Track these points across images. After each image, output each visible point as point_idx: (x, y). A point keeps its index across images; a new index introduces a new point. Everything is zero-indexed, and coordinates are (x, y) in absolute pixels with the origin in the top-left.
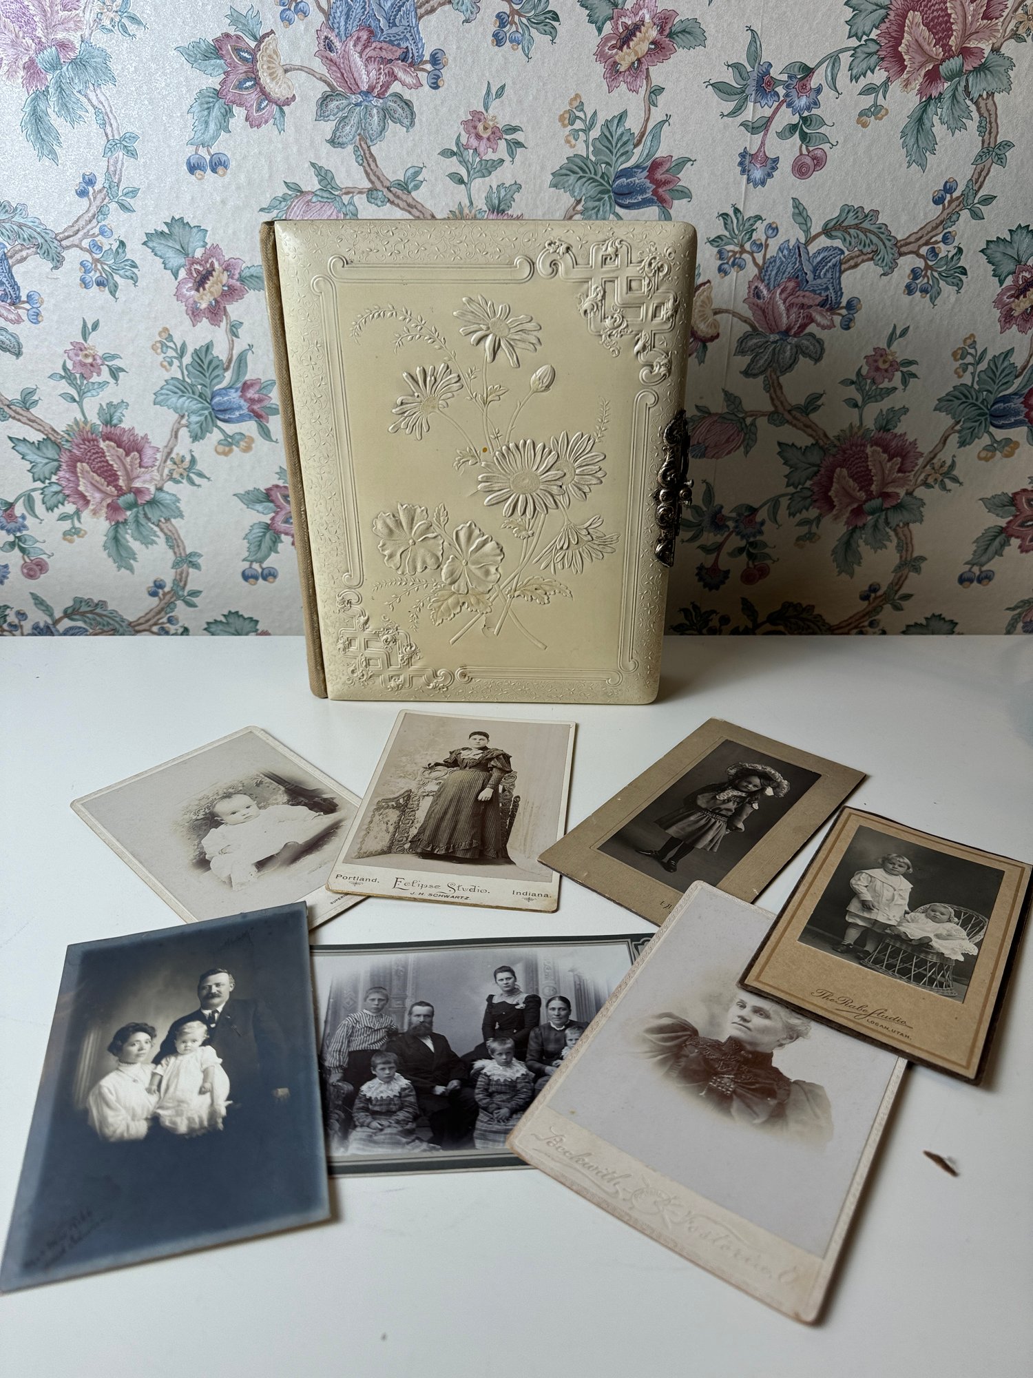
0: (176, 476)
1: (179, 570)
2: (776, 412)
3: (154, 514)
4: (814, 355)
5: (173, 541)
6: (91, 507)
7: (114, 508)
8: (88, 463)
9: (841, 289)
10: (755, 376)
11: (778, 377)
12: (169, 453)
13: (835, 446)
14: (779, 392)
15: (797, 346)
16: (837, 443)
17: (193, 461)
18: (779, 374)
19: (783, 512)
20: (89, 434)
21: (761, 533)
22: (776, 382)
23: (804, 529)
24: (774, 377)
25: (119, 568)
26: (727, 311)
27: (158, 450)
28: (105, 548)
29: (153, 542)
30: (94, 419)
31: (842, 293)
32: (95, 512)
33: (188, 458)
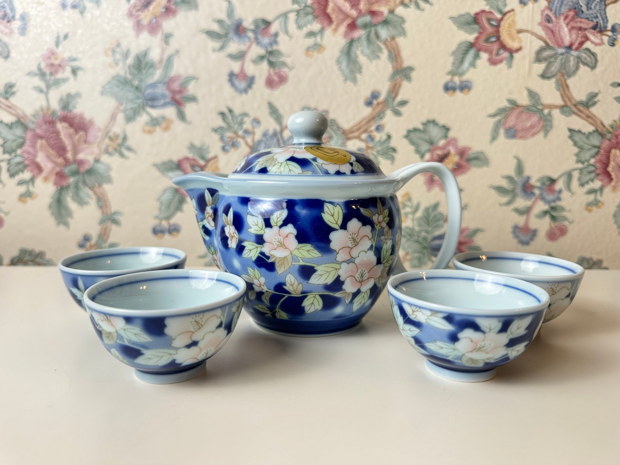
0: (111, 150)
1: (104, 227)
2: (565, 106)
3: (90, 180)
4: (590, 64)
5: (102, 202)
6: (44, 174)
7: (60, 176)
8: (46, 140)
9: (606, 17)
10: (549, 78)
11: (565, 80)
12: (108, 133)
13: (610, 132)
14: (566, 90)
15: (578, 58)
16: (611, 130)
17: (125, 138)
18: (566, 77)
19: (575, 183)
20: (51, 117)
21: (559, 199)
22: (564, 84)
23: (591, 197)
24: (563, 80)
25: (59, 224)
26: (526, 31)
27: (100, 130)
28: (50, 207)
29: (86, 203)
30: (55, 105)
31: (607, 20)
32: (46, 179)
33: (121, 136)
